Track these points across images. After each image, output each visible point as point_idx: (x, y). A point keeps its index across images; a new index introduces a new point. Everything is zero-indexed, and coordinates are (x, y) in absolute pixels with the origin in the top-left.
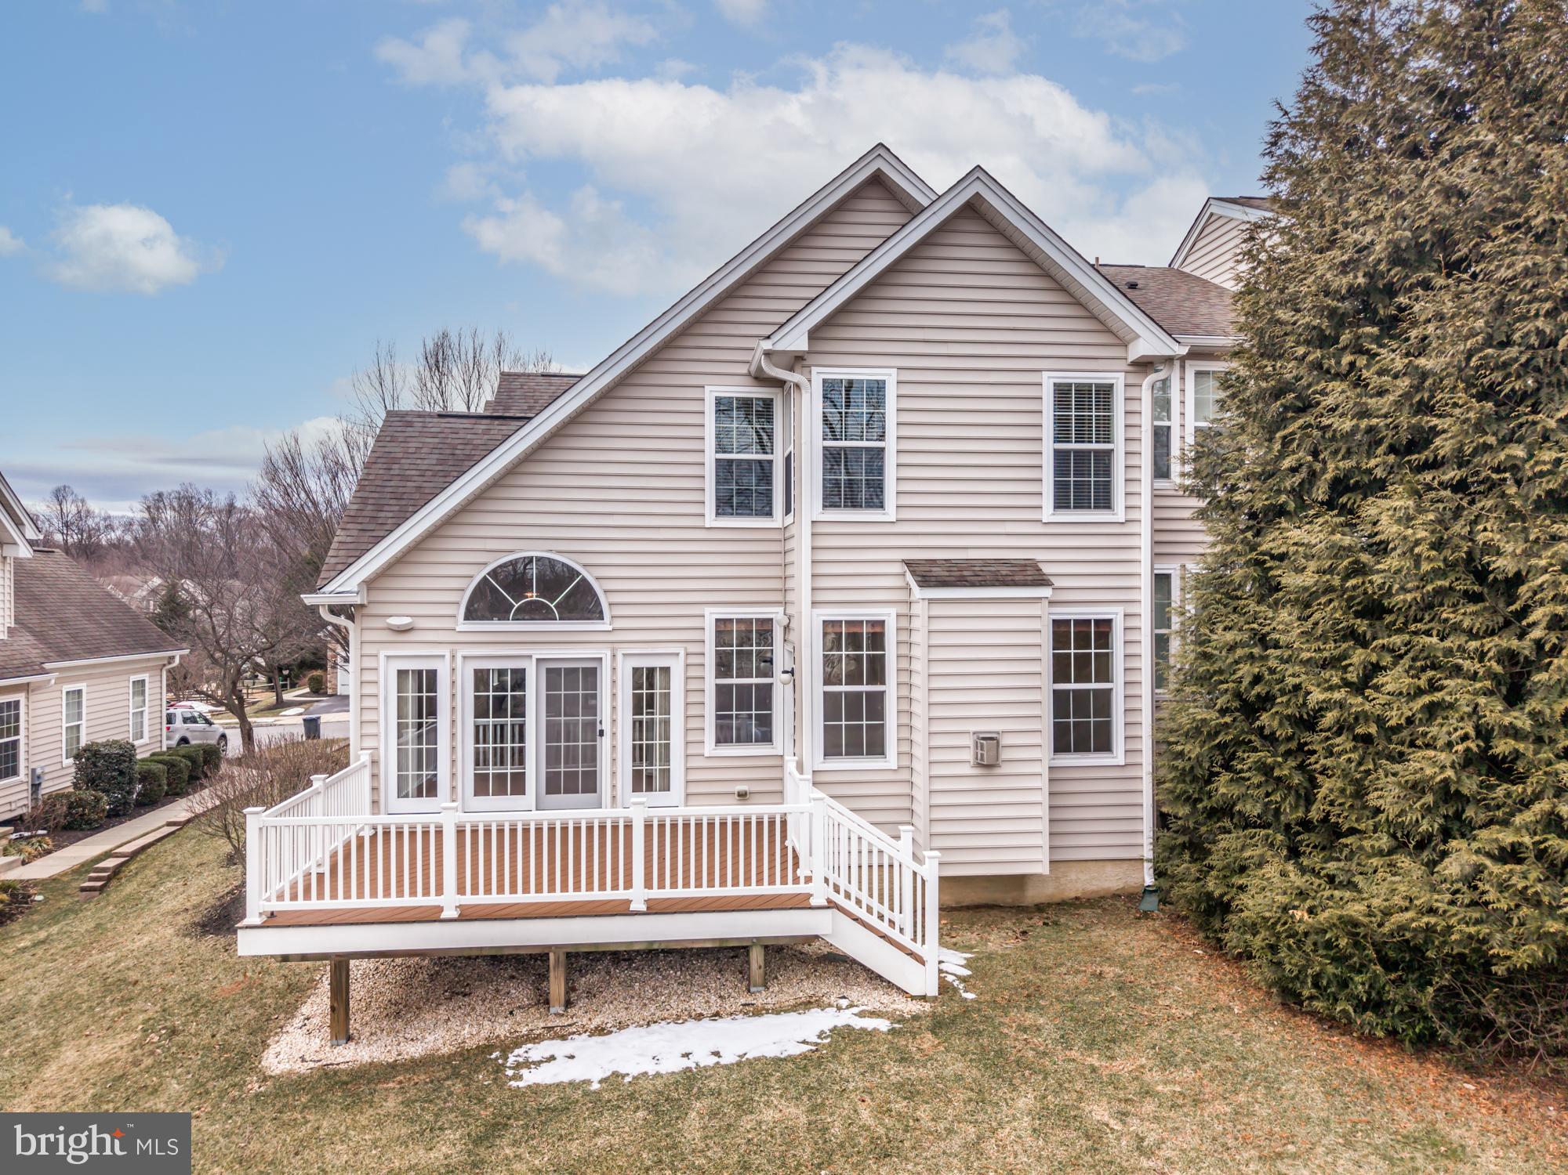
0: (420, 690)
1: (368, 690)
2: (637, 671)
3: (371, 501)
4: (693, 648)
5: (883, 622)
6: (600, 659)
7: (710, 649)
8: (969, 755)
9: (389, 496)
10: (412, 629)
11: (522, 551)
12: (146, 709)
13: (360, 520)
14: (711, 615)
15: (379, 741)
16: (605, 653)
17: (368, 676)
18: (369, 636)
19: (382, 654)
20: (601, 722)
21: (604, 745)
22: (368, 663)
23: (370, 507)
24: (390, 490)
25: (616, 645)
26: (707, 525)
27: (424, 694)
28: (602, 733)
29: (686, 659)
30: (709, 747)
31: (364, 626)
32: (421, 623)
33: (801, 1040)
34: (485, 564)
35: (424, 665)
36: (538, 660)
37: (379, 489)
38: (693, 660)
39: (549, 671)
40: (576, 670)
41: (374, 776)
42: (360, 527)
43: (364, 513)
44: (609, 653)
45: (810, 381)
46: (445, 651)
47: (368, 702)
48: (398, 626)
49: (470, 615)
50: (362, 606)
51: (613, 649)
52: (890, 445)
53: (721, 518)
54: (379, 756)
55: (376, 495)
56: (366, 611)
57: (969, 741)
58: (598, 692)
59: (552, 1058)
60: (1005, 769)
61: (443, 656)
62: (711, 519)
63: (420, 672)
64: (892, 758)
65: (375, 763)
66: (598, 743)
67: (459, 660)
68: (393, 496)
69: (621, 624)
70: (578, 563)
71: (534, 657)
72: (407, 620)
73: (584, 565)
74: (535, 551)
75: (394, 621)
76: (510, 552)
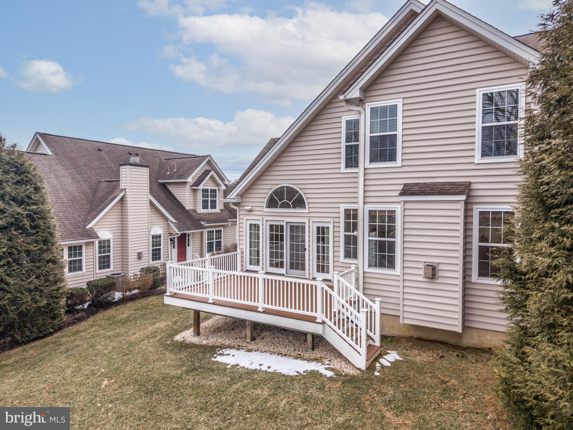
0: (255, 230)
1: (241, 229)
2: (318, 228)
4: (336, 220)
5: (395, 211)
6: (305, 223)
7: (342, 220)
8: (422, 272)
10: (252, 210)
11: (282, 184)
14: (343, 207)
15: (244, 246)
16: (306, 221)
17: (241, 225)
18: (242, 212)
19: (245, 218)
20: (305, 246)
22: (242, 221)
25: (310, 218)
26: (342, 172)
27: (256, 232)
28: (306, 250)
29: (334, 224)
30: (342, 259)
31: (240, 209)
32: (255, 209)
33: (297, 371)
34: (271, 189)
35: (256, 223)
36: (286, 222)
38: (336, 225)
39: (290, 226)
40: (299, 226)
41: (242, 257)
44: (308, 221)
45: (364, 109)
46: (260, 218)
49: (268, 206)
50: (239, 203)
51: (309, 219)
52: (399, 132)
53: (347, 169)
54: (244, 251)
56: (241, 204)
57: (422, 266)
58: (305, 235)
59: (229, 355)
60: (440, 280)
62: (343, 170)
63: (255, 225)
64: (398, 270)
65: (242, 253)
66: (305, 253)
67: (264, 221)
69: (311, 210)
70: (298, 188)
71: (285, 221)
72: (250, 207)
73: (300, 189)
74: (285, 184)
75: (247, 208)
76: (279, 184)
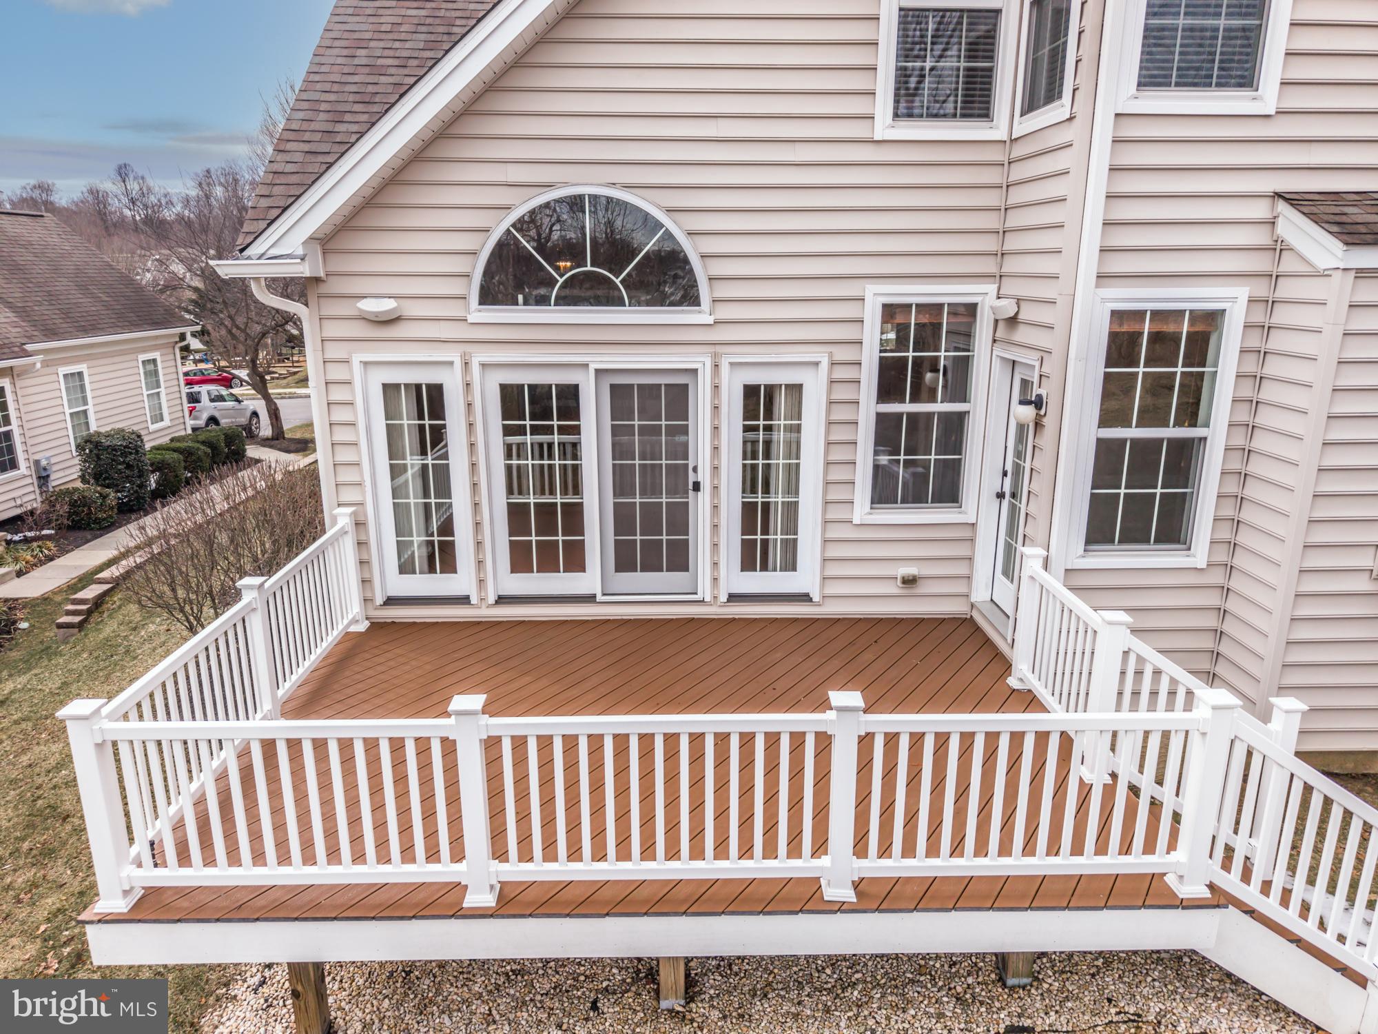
0: (421, 417)
1: (340, 415)
2: (751, 392)
3: (324, 107)
5: (1218, 313)
6: (695, 371)
7: (870, 354)
9: (351, 98)
10: (398, 319)
11: (566, 184)
12: (162, 390)
13: (307, 136)
14: (876, 296)
15: (364, 493)
16: (700, 361)
17: (338, 394)
18: (332, 330)
19: (356, 359)
20: (695, 469)
21: (701, 506)
22: (336, 373)
23: (322, 116)
24: (353, 88)
25: (719, 349)
26: (878, 136)
27: (427, 422)
28: (697, 486)
29: (830, 371)
30: (862, 509)
31: (324, 312)
32: (413, 309)
34: (508, 208)
35: (425, 377)
36: (598, 371)
37: (336, 87)
38: (840, 373)
39: (614, 387)
40: (657, 387)
41: (361, 544)
42: (306, 147)
43: (313, 126)
44: (708, 362)
47: (342, 435)
48: (377, 314)
49: (488, 296)
50: (317, 280)
51: (715, 355)
53: (902, 125)
54: (366, 515)
55: (332, 97)
56: (323, 289)
58: (691, 423)
61: (451, 363)
62: (884, 125)
63: (418, 387)
64: (1198, 550)
65: (360, 524)
66: (691, 500)
67: (476, 369)
68: (358, 98)
69: (726, 312)
70: (659, 207)
71: (593, 367)
72: (389, 304)
73: (669, 211)
74: (588, 185)
75: (370, 306)
76: (549, 186)
